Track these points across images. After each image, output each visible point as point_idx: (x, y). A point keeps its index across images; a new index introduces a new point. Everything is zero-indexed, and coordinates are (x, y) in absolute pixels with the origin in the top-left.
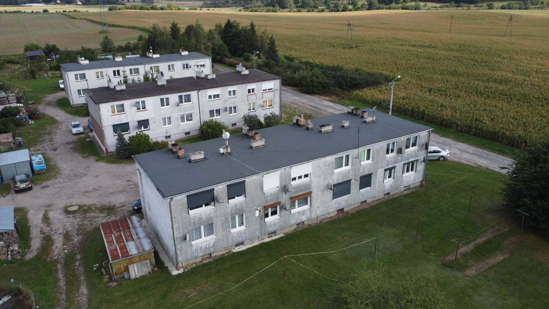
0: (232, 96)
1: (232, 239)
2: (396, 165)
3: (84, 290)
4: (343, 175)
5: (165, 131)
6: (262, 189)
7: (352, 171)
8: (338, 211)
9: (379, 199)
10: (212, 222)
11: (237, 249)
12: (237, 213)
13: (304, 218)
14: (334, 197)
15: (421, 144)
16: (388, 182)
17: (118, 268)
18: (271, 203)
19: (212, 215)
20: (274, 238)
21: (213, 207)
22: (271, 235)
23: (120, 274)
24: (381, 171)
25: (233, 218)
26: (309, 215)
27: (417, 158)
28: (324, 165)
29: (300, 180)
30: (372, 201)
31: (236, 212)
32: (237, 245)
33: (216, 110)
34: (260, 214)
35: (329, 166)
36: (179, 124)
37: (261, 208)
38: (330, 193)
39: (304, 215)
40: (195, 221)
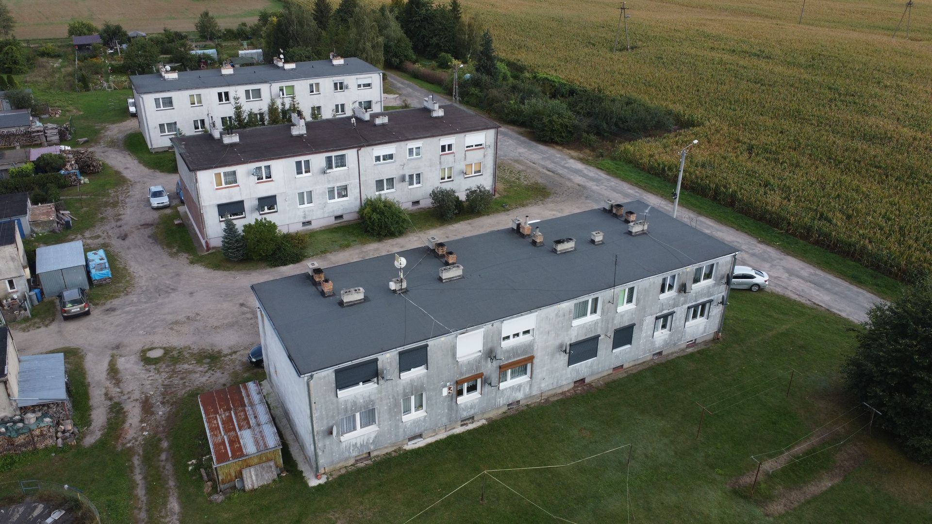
0: (415, 156)
1: (404, 430)
2: (675, 309)
3: (174, 505)
4: (587, 328)
5: (302, 214)
6: (454, 355)
7: (602, 321)
8: (575, 382)
9: (644, 362)
10: (373, 406)
11: (411, 446)
12: (414, 392)
13: (519, 396)
14: (570, 362)
15: (720, 276)
16: (661, 336)
17: (226, 474)
18: (467, 376)
19: (373, 398)
20: (471, 427)
21: (376, 385)
22: (465, 422)
23: (229, 482)
24: (649, 320)
25: (407, 400)
26: (528, 390)
27: (712, 298)
28: (557, 315)
29: (516, 338)
30: (633, 366)
31: (412, 391)
32: (411, 439)
33: (387, 180)
34: (449, 393)
35: (564, 316)
36: (326, 203)
37: (452, 383)
38: (565, 358)
39: (520, 391)
40: (346, 408)
